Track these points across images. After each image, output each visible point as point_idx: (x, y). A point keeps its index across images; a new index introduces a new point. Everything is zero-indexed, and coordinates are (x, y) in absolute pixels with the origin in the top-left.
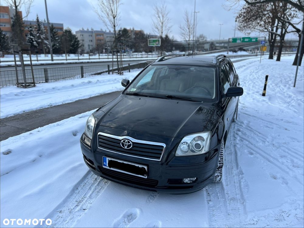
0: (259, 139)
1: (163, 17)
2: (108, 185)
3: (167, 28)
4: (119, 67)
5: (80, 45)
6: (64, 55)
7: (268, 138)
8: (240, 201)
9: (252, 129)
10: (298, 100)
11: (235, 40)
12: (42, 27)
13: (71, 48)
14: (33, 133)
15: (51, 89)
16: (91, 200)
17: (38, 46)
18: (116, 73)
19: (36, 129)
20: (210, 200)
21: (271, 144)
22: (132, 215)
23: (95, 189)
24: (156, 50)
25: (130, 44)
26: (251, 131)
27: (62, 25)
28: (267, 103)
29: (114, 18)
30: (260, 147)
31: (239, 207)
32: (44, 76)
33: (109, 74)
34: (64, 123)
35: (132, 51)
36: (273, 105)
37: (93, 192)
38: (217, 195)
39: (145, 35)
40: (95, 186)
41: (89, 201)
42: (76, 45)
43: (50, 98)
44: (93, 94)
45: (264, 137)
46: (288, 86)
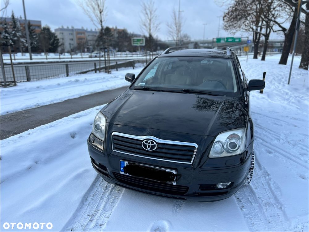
0: (272, 136)
1: (151, 13)
2: (123, 194)
3: (155, 25)
4: (107, 65)
5: (60, 44)
6: (43, 54)
7: (280, 135)
8: (277, 206)
9: (261, 126)
10: (296, 97)
11: (219, 40)
12: (18, 24)
13: (50, 46)
14: (23, 136)
15: (35, 88)
16: (106, 213)
17: (14, 44)
18: (104, 71)
19: (26, 131)
20: (243, 207)
21: (286, 142)
22: (160, 229)
23: (108, 199)
24: (141, 50)
25: (113, 43)
26: (261, 128)
27: (40, 22)
28: (267, 100)
29: (101, 13)
30: (277, 145)
31: (278, 212)
32: (25, 75)
33: (96, 72)
34: (57, 124)
35: (115, 50)
36: (273, 102)
37: (106, 203)
38: (249, 200)
39: (128, 34)
40: (107, 196)
41: (105, 215)
42: (56, 43)
43: (36, 97)
44: (83, 94)
45: (277, 134)
46: (282, 83)
